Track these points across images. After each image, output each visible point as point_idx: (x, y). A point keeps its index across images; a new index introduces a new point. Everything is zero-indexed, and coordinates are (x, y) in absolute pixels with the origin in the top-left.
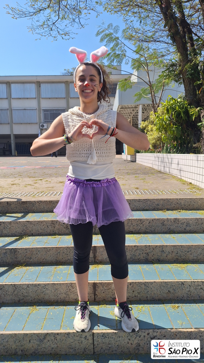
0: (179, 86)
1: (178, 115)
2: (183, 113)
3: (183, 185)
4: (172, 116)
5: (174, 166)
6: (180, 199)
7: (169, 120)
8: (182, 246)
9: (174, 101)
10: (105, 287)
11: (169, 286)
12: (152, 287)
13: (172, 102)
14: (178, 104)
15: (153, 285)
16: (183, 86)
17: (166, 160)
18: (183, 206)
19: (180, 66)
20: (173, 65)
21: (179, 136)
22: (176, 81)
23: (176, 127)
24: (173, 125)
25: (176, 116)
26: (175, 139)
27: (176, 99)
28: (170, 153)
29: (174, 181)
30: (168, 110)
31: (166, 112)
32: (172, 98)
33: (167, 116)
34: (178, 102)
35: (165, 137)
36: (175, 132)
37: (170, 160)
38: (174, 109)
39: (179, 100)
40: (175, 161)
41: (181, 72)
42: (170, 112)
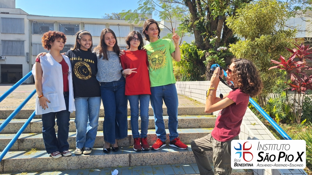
0: (191, 35)
1: (190, 55)
2: (194, 54)
3: (191, 101)
4: (186, 55)
5: (187, 90)
6: (186, 108)
7: (185, 59)
8: (184, 134)
9: (187, 45)
10: (136, 157)
11: (175, 155)
12: (165, 156)
13: (186, 46)
14: (190, 48)
15: (165, 155)
16: (194, 35)
17: (182, 86)
18: (188, 113)
19: (191, 21)
20: (187, 21)
21: (191, 70)
22: (189, 32)
23: (189, 63)
24: (187, 62)
25: (189, 56)
26: (189, 71)
27: (189, 44)
28: (185, 81)
29: (186, 99)
30: (183, 52)
31: (182, 52)
32: (186, 43)
33: (182, 56)
34: (190, 46)
35: (182, 70)
36: (188, 66)
37: (185, 85)
38: (187, 51)
39: (191, 45)
40: (188, 86)
41: (192, 26)
42: (185, 53)
